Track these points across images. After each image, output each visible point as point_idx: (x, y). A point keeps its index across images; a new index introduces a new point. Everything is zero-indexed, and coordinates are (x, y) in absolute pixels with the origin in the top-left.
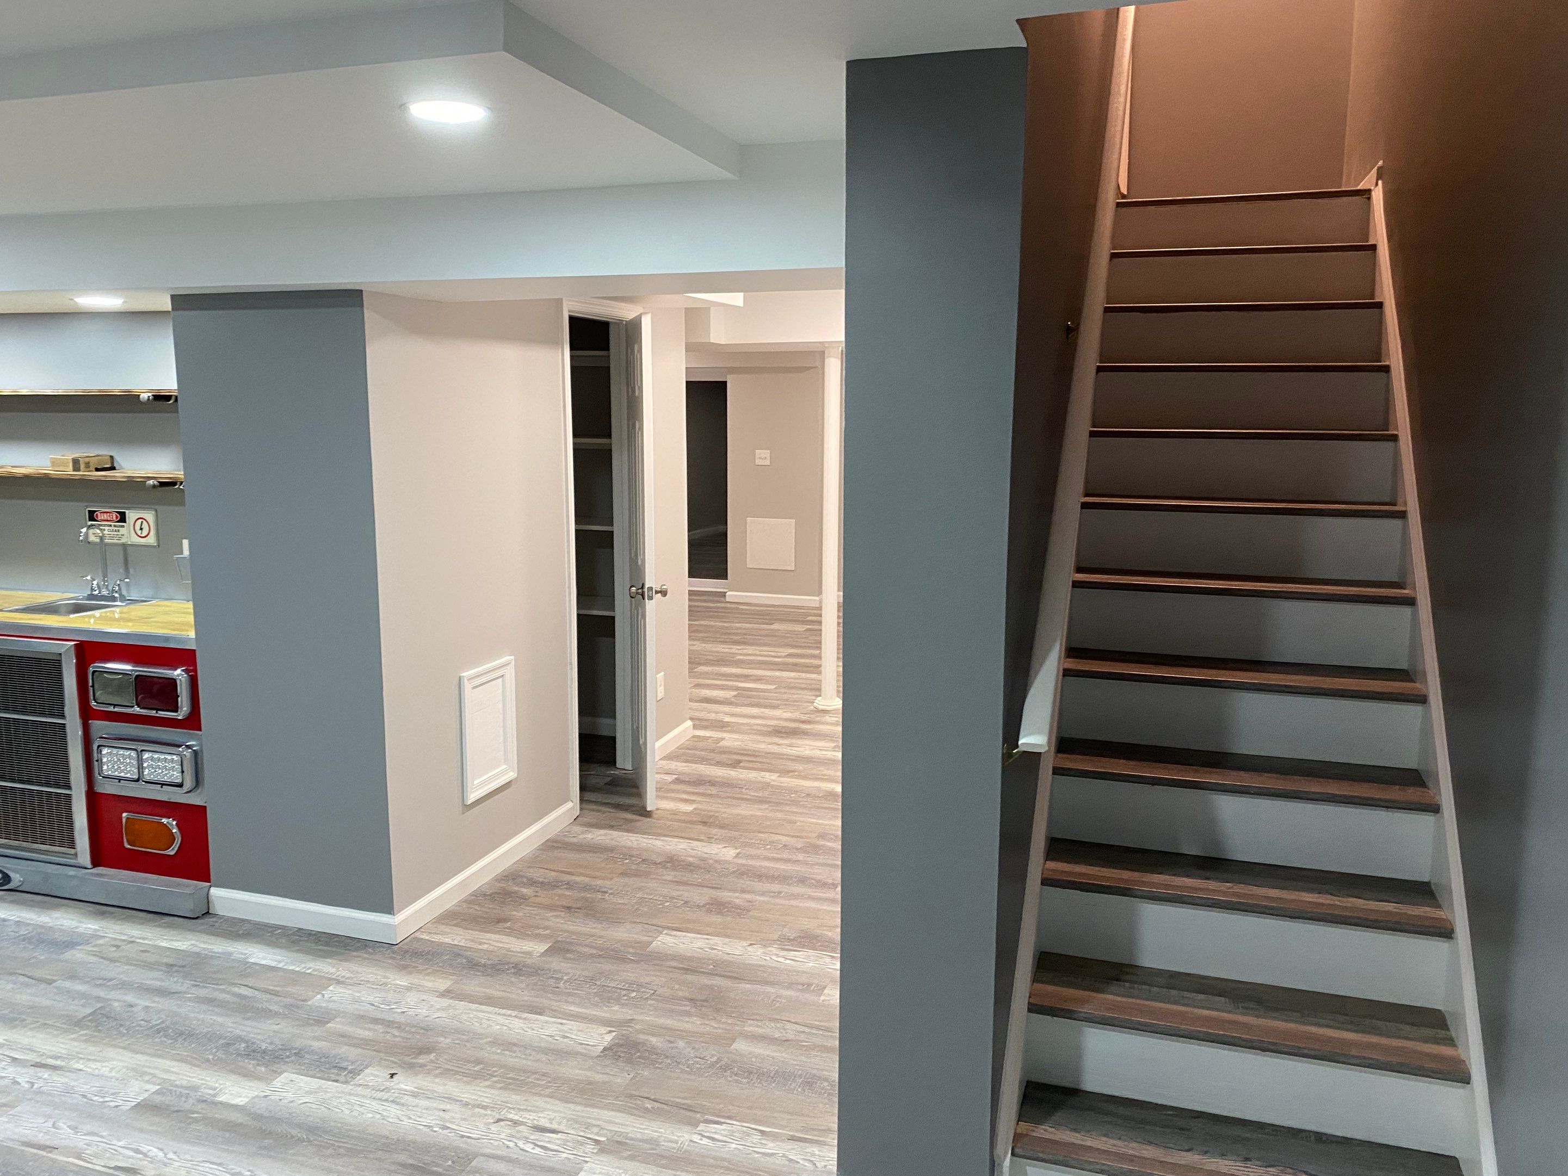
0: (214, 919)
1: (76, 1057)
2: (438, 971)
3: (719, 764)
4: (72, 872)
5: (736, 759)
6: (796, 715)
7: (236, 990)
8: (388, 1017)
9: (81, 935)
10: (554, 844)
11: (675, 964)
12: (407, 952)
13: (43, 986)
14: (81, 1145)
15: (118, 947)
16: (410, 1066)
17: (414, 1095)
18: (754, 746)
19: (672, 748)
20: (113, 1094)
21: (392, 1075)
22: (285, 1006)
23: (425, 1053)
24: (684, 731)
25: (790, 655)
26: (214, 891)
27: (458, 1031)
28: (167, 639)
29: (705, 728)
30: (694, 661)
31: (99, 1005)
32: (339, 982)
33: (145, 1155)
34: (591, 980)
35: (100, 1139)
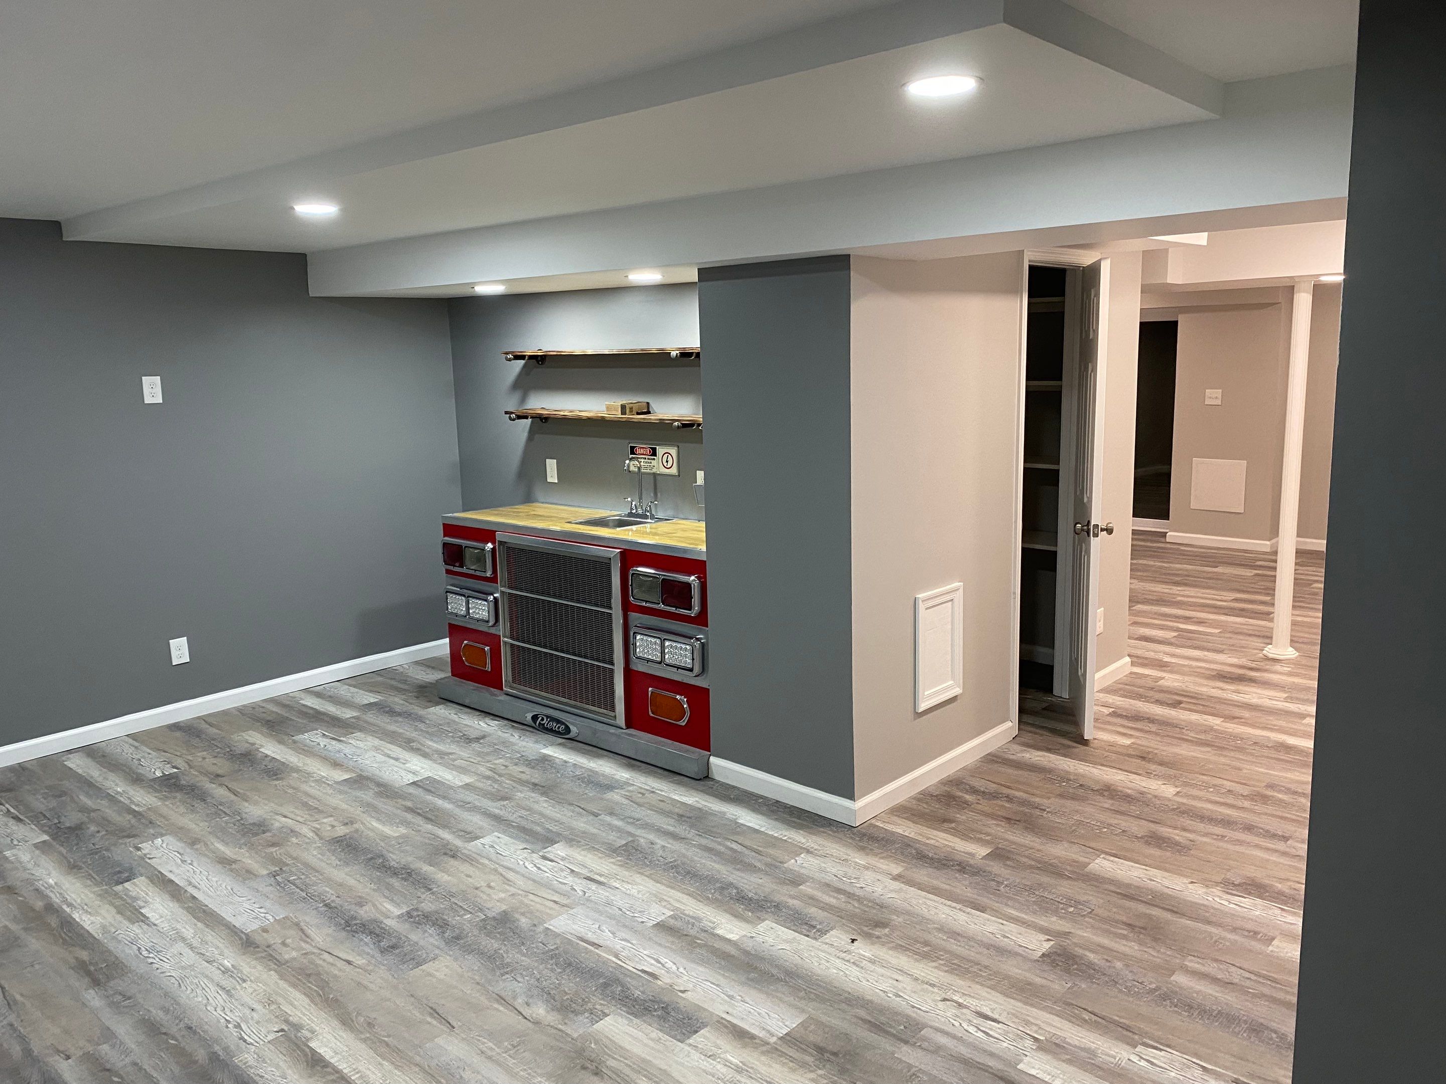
0: (712, 783)
1: (615, 876)
2: (891, 856)
3: (1158, 702)
4: (612, 730)
5: (1177, 699)
6: (1243, 661)
7: (729, 844)
8: (848, 889)
9: (617, 781)
10: (995, 759)
11: (1112, 888)
12: (864, 835)
13: (592, 817)
14: (618, 947)
15: (643, 794)
16: (868, 936)
17: (872, 962)
18: (1197, 688)
19: (1109, 682)
20: (640, 912)
21: (853, 941)
22: (766, 864)
23: (879, 927)
24: (1121, 667)
25: (1236, 600)
26: (713, 759)
27: (908, 913)
28: (685, 550)
29: (1143, 665)
30: (1134, 599)
31: (630, 839)
32: (808, 852)
33: (663, 965)
34: (1030, 889)
35: (630, 945)
